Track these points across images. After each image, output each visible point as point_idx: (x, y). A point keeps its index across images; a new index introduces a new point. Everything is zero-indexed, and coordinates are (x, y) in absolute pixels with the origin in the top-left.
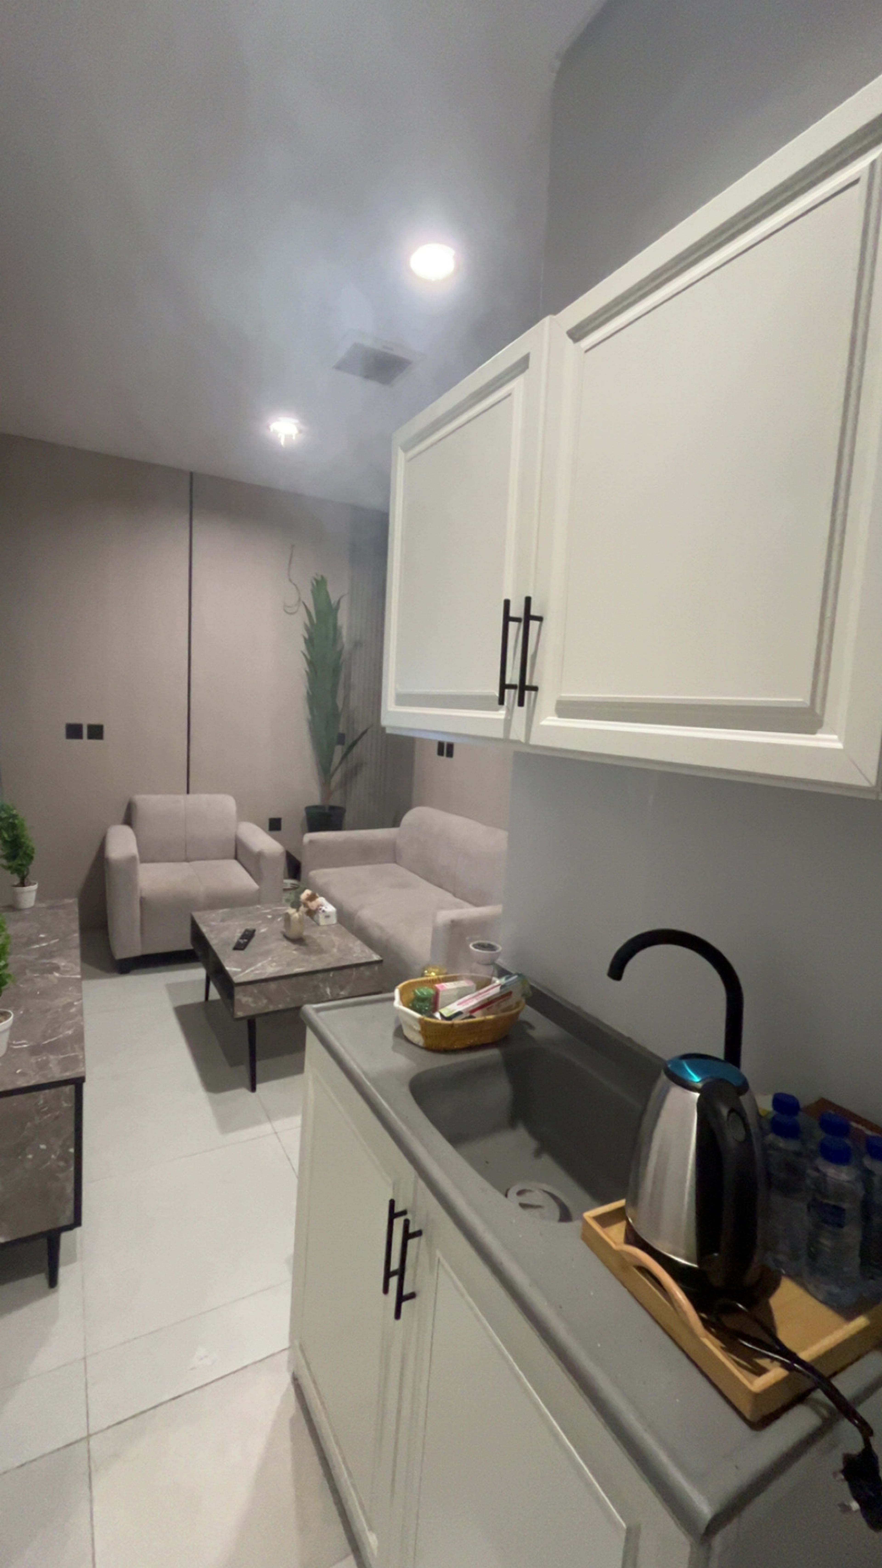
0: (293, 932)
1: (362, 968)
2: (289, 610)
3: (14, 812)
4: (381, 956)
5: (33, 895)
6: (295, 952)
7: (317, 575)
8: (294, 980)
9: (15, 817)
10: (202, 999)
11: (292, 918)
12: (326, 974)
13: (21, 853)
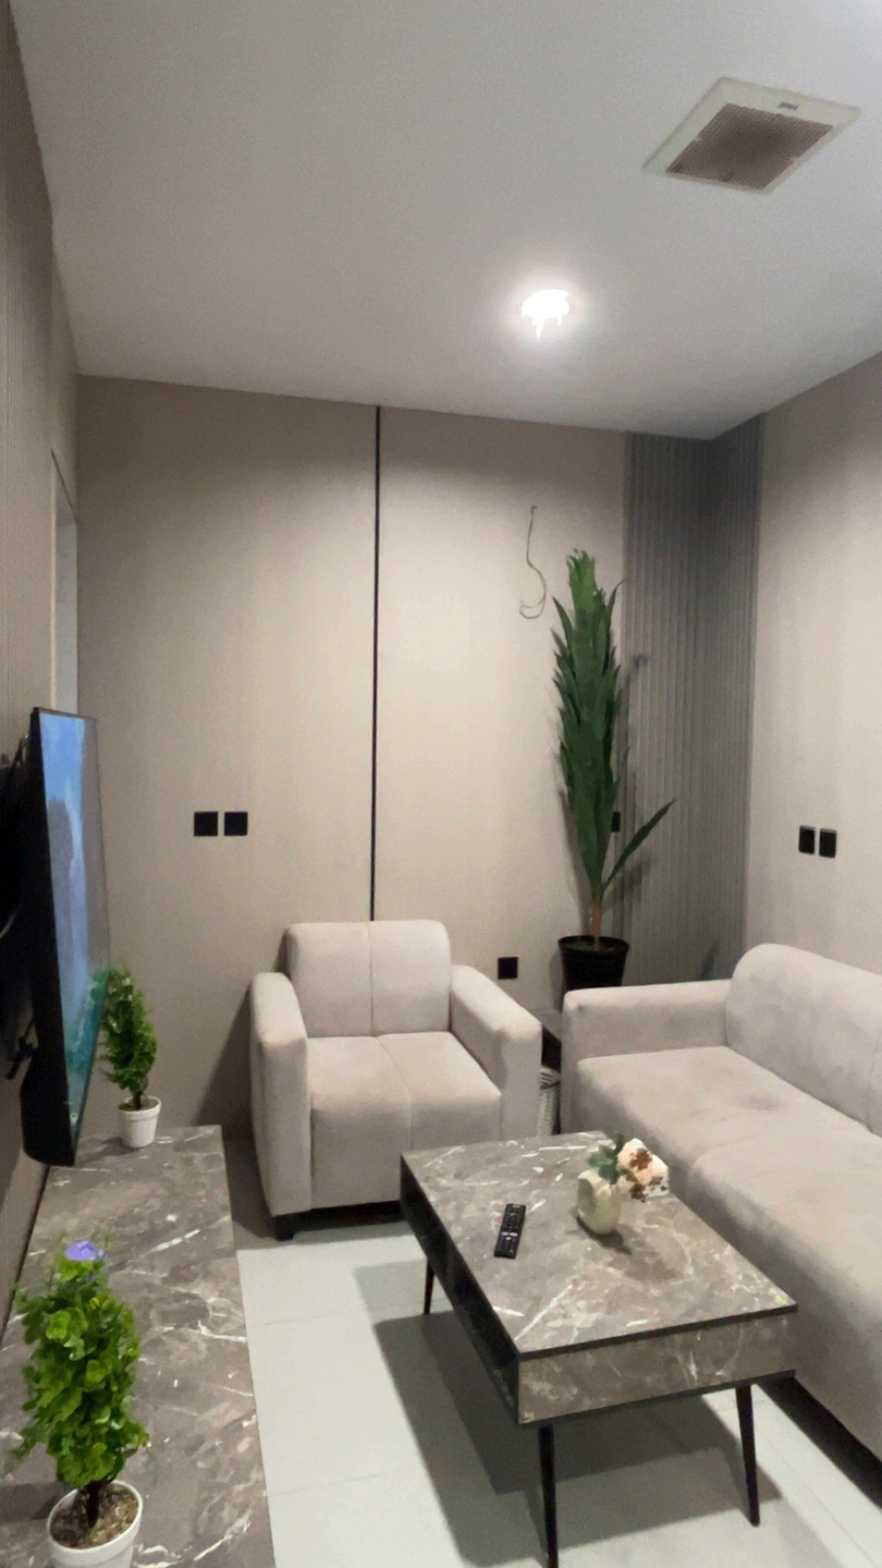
0: (600, 1223)
1: (756, 1323)
2: (527, 612)
3: (127, 982)
4: (792, 1294)
5: (153, 1124)
6: (611, 1270)
7: (576, 551)
8: (629, 1347)
9: (129, 989)
10: (420, 1310)
11: (598, 1193)
12: (688, 1336)
13: (136, 1054)
